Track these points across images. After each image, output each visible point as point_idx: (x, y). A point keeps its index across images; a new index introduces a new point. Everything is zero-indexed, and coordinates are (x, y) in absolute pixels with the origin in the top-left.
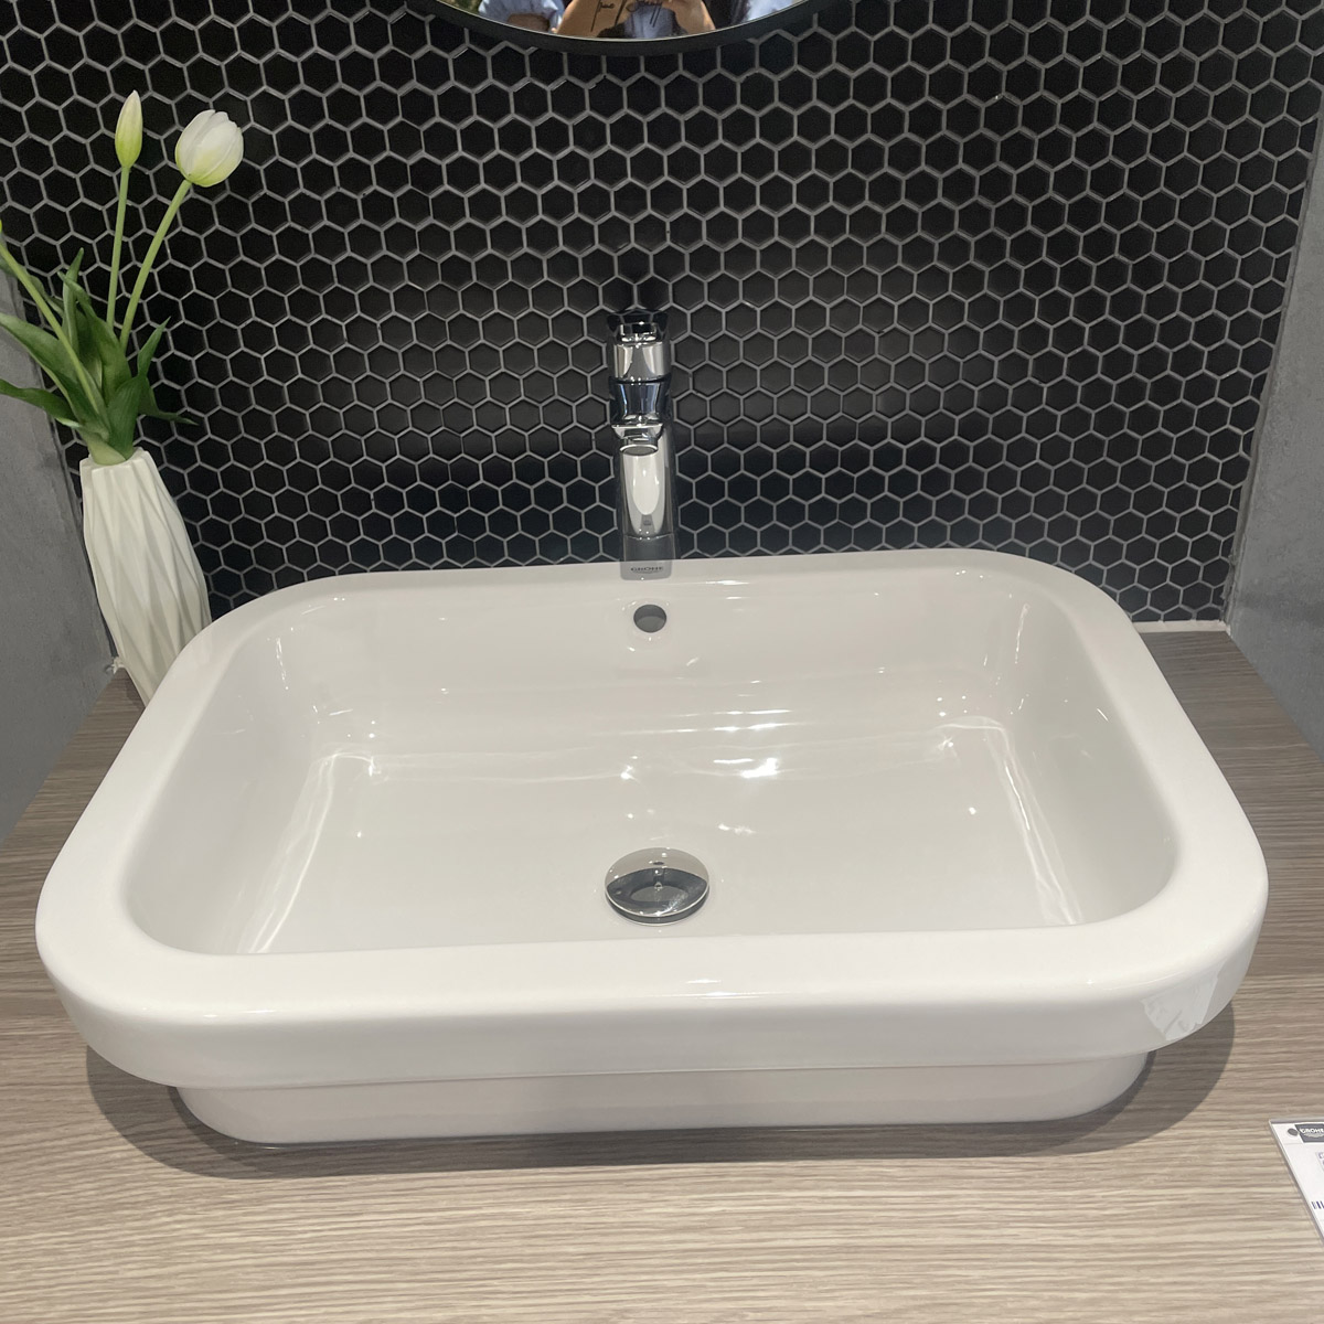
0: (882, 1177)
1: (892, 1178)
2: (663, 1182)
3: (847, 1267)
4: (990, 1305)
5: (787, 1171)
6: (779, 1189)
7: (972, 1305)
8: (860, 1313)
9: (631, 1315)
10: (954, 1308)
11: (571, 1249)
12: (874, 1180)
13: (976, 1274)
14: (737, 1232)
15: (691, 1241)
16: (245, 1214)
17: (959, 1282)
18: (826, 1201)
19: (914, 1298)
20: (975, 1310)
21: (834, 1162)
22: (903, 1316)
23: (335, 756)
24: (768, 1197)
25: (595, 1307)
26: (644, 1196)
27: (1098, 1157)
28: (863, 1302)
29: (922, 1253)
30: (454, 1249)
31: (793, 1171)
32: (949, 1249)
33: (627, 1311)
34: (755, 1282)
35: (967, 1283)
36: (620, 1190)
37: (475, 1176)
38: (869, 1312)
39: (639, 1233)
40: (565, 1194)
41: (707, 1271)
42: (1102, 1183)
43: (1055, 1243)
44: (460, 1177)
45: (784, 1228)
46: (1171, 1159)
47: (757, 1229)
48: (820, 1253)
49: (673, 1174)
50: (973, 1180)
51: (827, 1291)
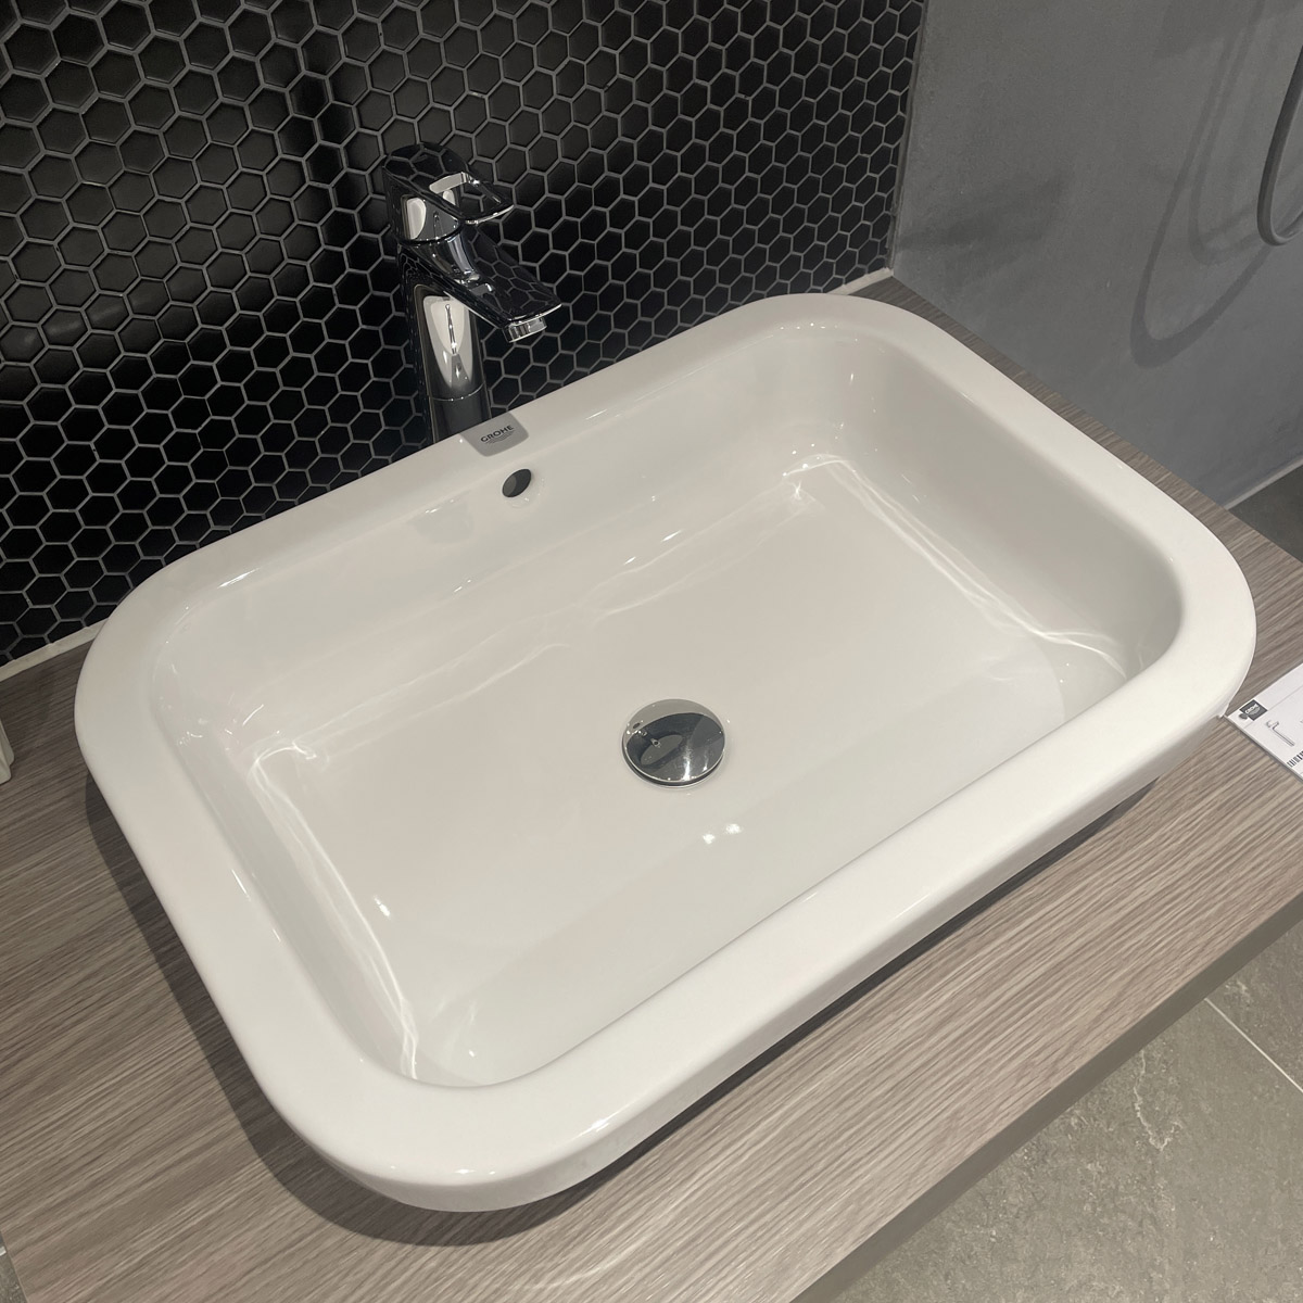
0: (1032, 900)
1: (1039, 896)
2: (893, 998)
3: (1066, 982)
4: (1168, 953)
5: (969, 934)
6: (976, 952)
7: (1158, 961)
8: (1099, 1011)
9: (962, 1114)
10: (1150, 970)
11: (878, 1093)
12: (1028, 907)
13: (1143, 936)
14: (973, 1006)
15: (954, 1030)
17: (1138, 949)
18: (1012, 942)
19: (1121, 978)
20: (1162, 963)
21: (993, 908)
22: (1126, 995)
23: (257, 761)
24: (974, 963)
25: (933, 1125)
26: (891, 1017)
27: (1147, 801)
28: (1094, 1003)
29: (1102, 941)
30: (794, 1150)
31: (972, 932)
32: (1113, 929)
33: (956, 1112)
34: (1019, 1033)
35: (1143, 946)
36: (869, 1024)
37: (754, 1083)
38: (1105, 1006)
39: (912, 1048)
40: (833, 1053)
41: (982, 1047)
42: (1164, 819)
43: (1170, 883)
44: (744, 1090)
45: (1003, 980)
46: (1187, 778)
47: (986, 993)
48: (1041, 984)
49: (895, 986)
50: (1088, 866)
51: (1068, 1010)
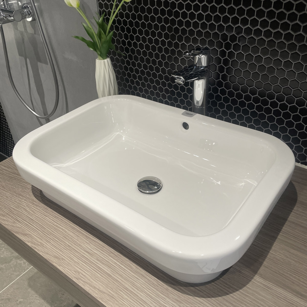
1: (132, 268)
2: (93, 242)
3: (105, 278)
4: (121, 304)
5: (115, 254)
6: (110, 256)
7: (117, 301)
8: (98, 288)
9: (64, 261)
10: (114, 299)
11: (67, 243)
12: (128, 266)
14: (94, 258)
15: (87, 255)
16: (33, 207)
17: (121, 296)
18: (115, 264)
19: (110, 292)
20: (117, 303)
21: (125, 258)
22: (104, 294)
24: (107, 256)
25: (60, 255)
26: (88, 242)
27: (177, 293)
28: (100, 286)
29: (121, 286)
30: (52, 231)
31: (116, 254)
32: (127, 289)
33: (64, 259)
34: (88, 269)
35: (122, 297)
36: (86, 238)
37: (67, 221)
38: (99, 289)
39: (80, 248)
40: (77, 233)
41: (83, 262)
42: (171, 298)
43: (147, 303)
44: (66, 220)
45: (103, 263)
46: (192, 304)
47: (98, 260)
48: (104, 272)
49: (97, 241)
50: (146, 279)
51: (97, 280)
